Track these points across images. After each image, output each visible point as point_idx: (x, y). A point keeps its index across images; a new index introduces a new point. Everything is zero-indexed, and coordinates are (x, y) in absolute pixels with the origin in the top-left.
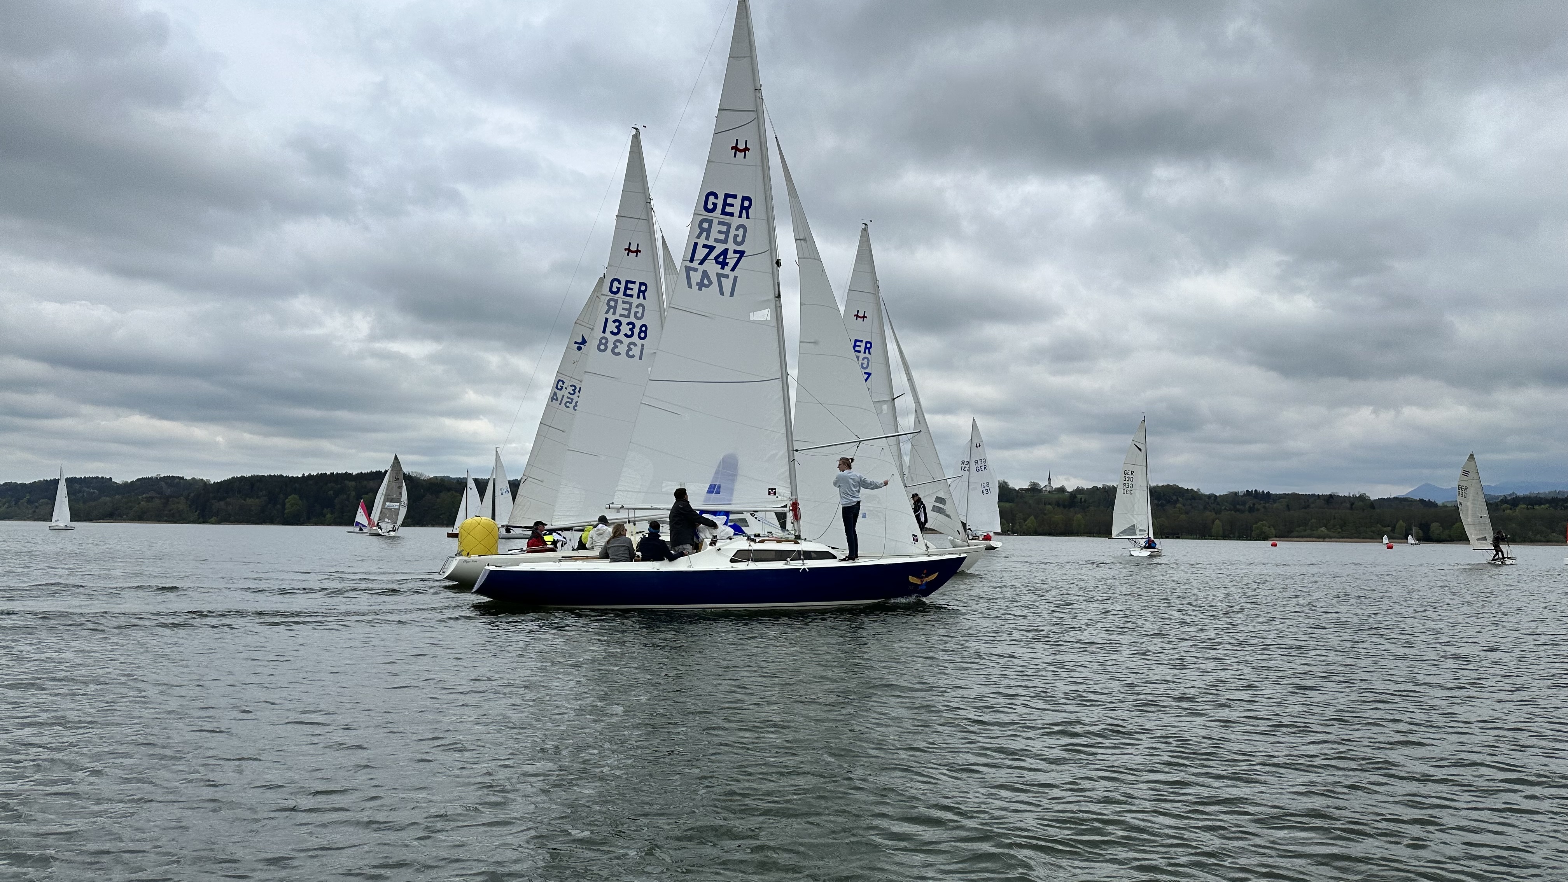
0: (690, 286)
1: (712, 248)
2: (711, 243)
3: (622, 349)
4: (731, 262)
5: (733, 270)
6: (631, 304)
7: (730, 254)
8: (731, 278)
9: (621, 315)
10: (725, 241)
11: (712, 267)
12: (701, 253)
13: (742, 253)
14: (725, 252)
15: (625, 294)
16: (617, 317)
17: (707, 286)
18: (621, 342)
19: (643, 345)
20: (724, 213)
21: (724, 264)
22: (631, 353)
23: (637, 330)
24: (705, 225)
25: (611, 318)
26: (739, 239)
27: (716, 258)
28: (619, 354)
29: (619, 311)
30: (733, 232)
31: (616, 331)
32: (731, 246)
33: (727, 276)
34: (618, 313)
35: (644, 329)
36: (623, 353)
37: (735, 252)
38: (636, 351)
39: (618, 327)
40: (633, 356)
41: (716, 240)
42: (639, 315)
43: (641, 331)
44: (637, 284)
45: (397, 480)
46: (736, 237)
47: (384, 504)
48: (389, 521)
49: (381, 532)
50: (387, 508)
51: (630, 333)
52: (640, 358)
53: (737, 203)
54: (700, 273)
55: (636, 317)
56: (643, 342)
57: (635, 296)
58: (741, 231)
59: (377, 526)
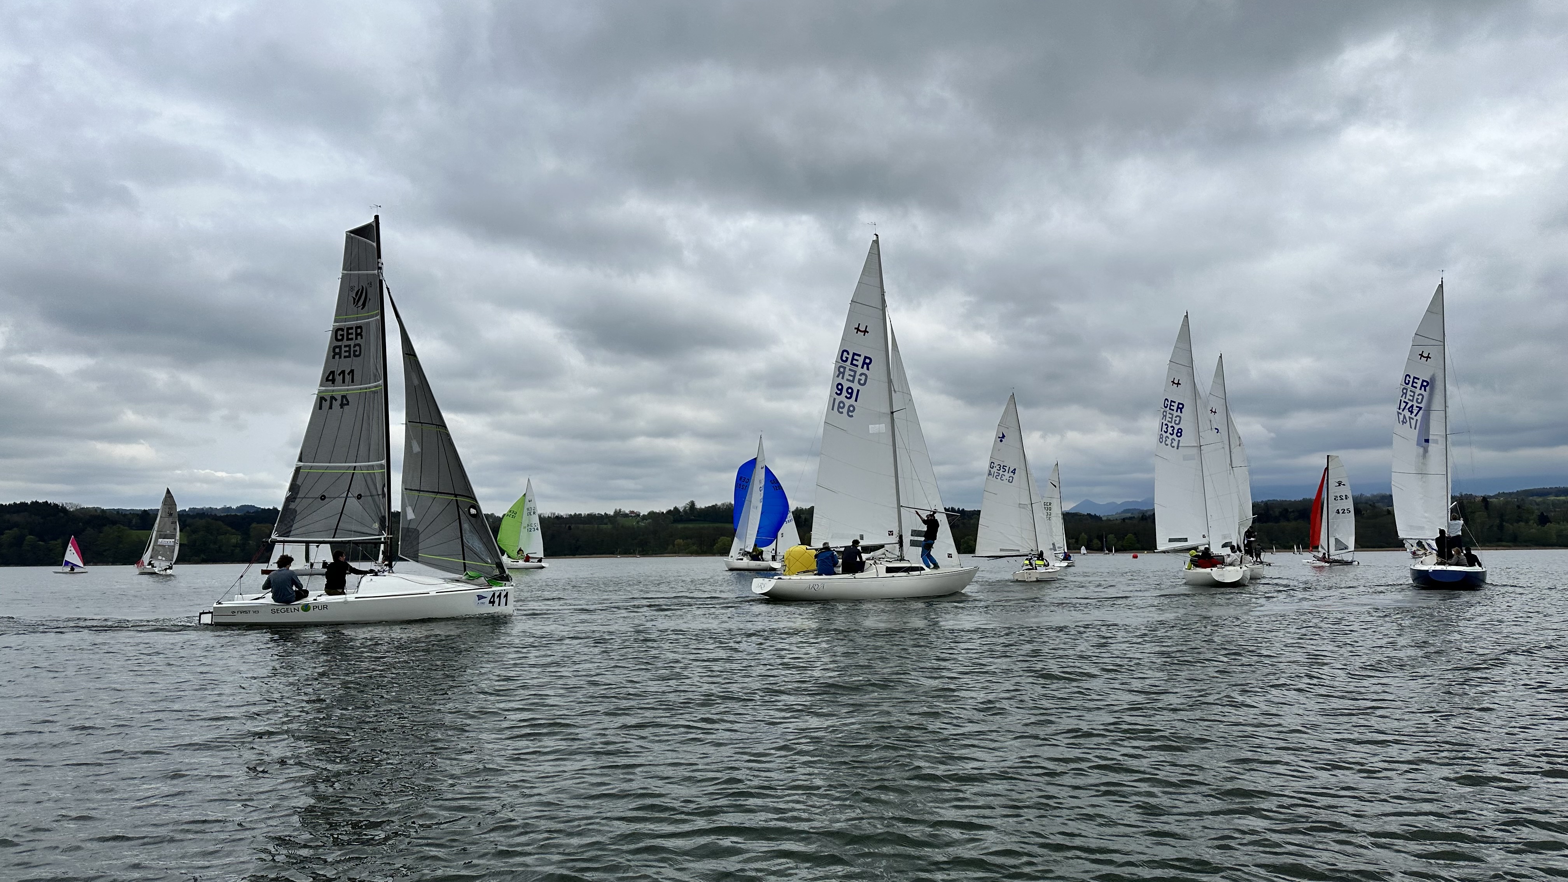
0: (1399, 422)
1: (1407, 403)
2: (1406, 400)
3: (1169, 442)
4: (1415, 412)
5: (1416, 416)
6: (1173, 415)
7: (1414, 407)
8: (1415, 420)
9: (1168, 421)
10: (1412, 401)
11: (1407, 413)
12: (1402, 407)
13: (1420, 408)
14: (1412, 406)
15: (1170, 408)
16: (1166, 422)
17: (1405, 423)
18: (1168, 438)
19: (1179, 441)
20: (1412, 386)
21: (1412, 412)
22: (1173, 445)
23: (1175, 431)
24: (1404, 391)
25: (1164, 422)
26: (1419, 401)
27: (1409, 409)
28: (1167, 445)
30: (1416, 397)
31: (1166, 430)
32: (1415, 404)
33: (1413, 419)
34: (1167, 419)
35: (1180, 431)
36: (1169, 444)
37: (1417, 407)
38: (1175, 444)
39: (1167, 428)
40: (1174, 447)
41: (1409, 400)
42: (1177, 422)
43: (1178, 432)
44: (1177, 403)
45: (171, 515)
46: (1418, 399)
47: (156, 541)
48: (164, 559)
49: (156, 570)
50: (159, 545)
51: (1172, 432)
52: (1178, 448)
53: (1419, 382)
54: (1402, 416)
55: (1175, 423)
56: (1179, 438)
57: (1175, 410)
58: (1421, 397)
59: (150, 564)
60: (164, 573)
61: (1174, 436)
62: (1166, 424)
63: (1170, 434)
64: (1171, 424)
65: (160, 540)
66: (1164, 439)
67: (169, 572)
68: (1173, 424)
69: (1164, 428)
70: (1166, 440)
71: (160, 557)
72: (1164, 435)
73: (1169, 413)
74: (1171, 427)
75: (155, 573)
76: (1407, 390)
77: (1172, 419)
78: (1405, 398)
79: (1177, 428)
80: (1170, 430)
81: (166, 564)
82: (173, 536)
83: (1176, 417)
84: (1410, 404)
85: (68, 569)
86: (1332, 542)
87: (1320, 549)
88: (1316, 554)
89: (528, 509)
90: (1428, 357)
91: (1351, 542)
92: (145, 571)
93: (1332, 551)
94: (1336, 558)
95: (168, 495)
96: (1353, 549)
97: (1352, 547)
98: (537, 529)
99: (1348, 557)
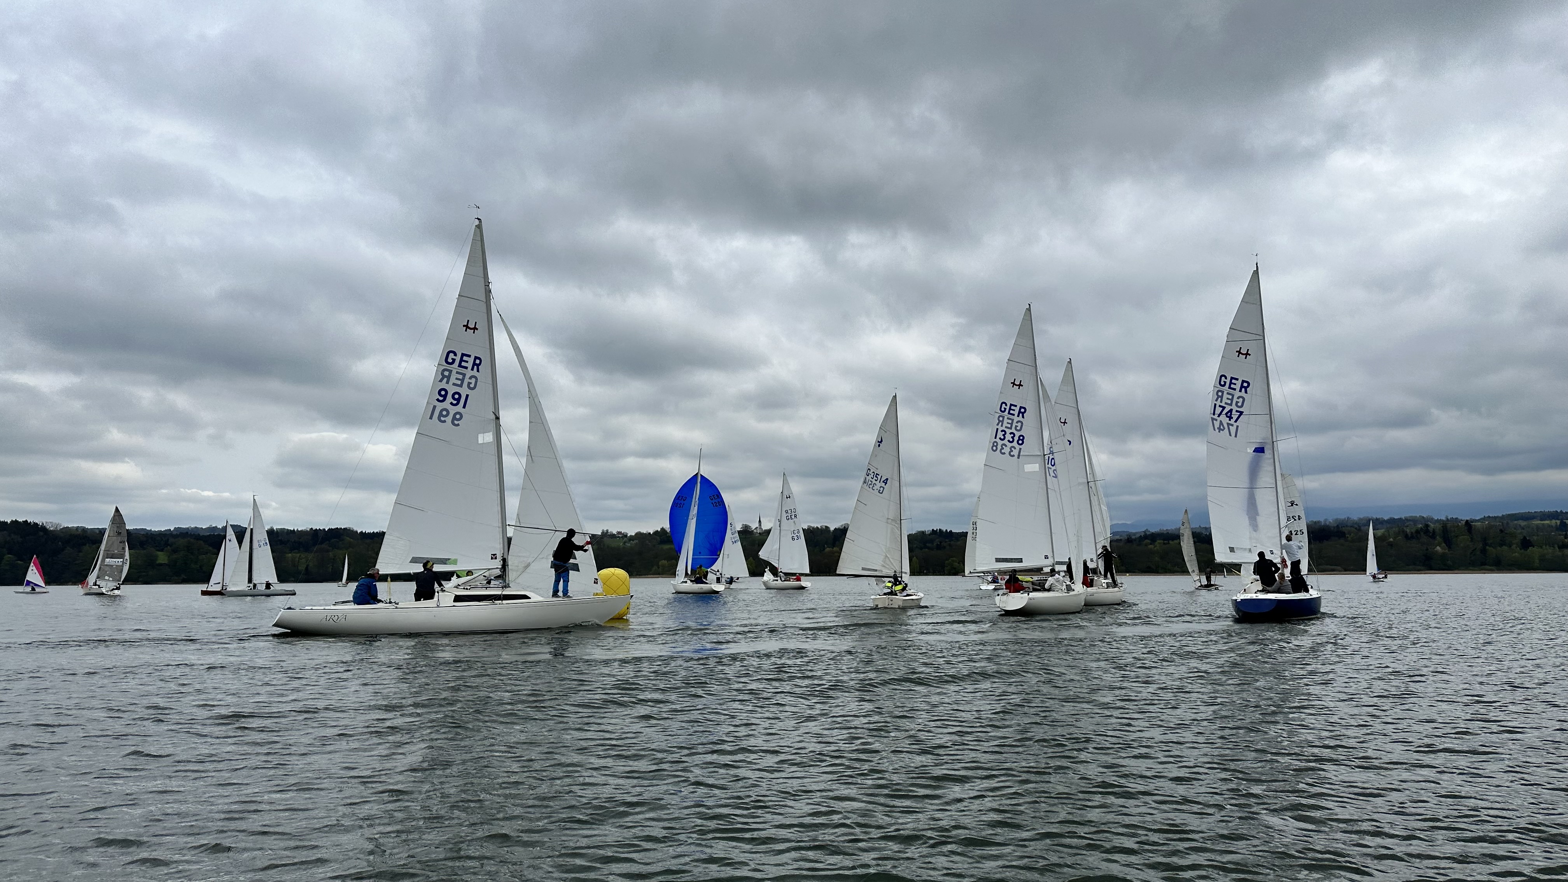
0: (1215, 430)
1: (1224, 408)
2: (1223, 404)
3: (1006, 450)
4: (1235, 417)
5: (1236, 421)
6: (1013, 420)
7: (1234, 412)
8: (1235, 427)
9: (1006, 427)
10: (1231, 405)
11: (1224, 419)
13: (1241, 413)
14: (1231, 411)
15: (1009, 413)
16: (1003, 428)
17: (1223, 430)
18: (1006, 446)
19: (1020, 449)
20: (1230, 388)
21: (1230, 418)
22: (1012, 454)
23: (1016, 438)
24: (1220, 394)
25: (1000, 429)
26: (1240, 404)
27: (1227, 414)
28: (1004, 453)
29: (1005, 424)
30: (1235, 400)
31: (1002, 437)
32: (1235, 408)
33: (1233, 425)
34: (1004, 426)
35: (1021, 438)
36: (1007, 453)
37: (1237, 411)
39: (1004, 435)
40: (1013, 456)
41: (1226, 403)
43: (1019, 439)
44: (1018, 407)
45: (119, 534)
46: (1237, 402)
47: (103, 560)
48: (111, 579)
49: (104, 591)
50: (107, 565)
51: (1011, 440)
52: (1018, 458)
53: (1239, 383)
54: (1218, 422)
55: (1016, 429)
56: (1021, 447)
57: (1016, 415)
58: (1241, 400)
59: (96, 584)
60: (111, 593)
61: (1015, 444)
62: (1002, 431)
63: (1009, 441)
64: (1011, 431)
65: (107, 560)
66: (999, 447)
67: (116, 592)
68: (1013, 430)
69: (1000, 435)
70: (1002, 448)
71: (107, 578)
72: (1000, 443)
73: (1008, 418)
74: (1011, 433)
75: (103, 594)
76: (1223, 392)
77: (1012, 424)
78: (1221, 402)
80: (1009, 437)
81: (113, 585)
82: (122, 556)
83: (1017, 422)
84: (1228, 408)
90: (1246, 354)
92: (92, 591)
95: (117, 514)
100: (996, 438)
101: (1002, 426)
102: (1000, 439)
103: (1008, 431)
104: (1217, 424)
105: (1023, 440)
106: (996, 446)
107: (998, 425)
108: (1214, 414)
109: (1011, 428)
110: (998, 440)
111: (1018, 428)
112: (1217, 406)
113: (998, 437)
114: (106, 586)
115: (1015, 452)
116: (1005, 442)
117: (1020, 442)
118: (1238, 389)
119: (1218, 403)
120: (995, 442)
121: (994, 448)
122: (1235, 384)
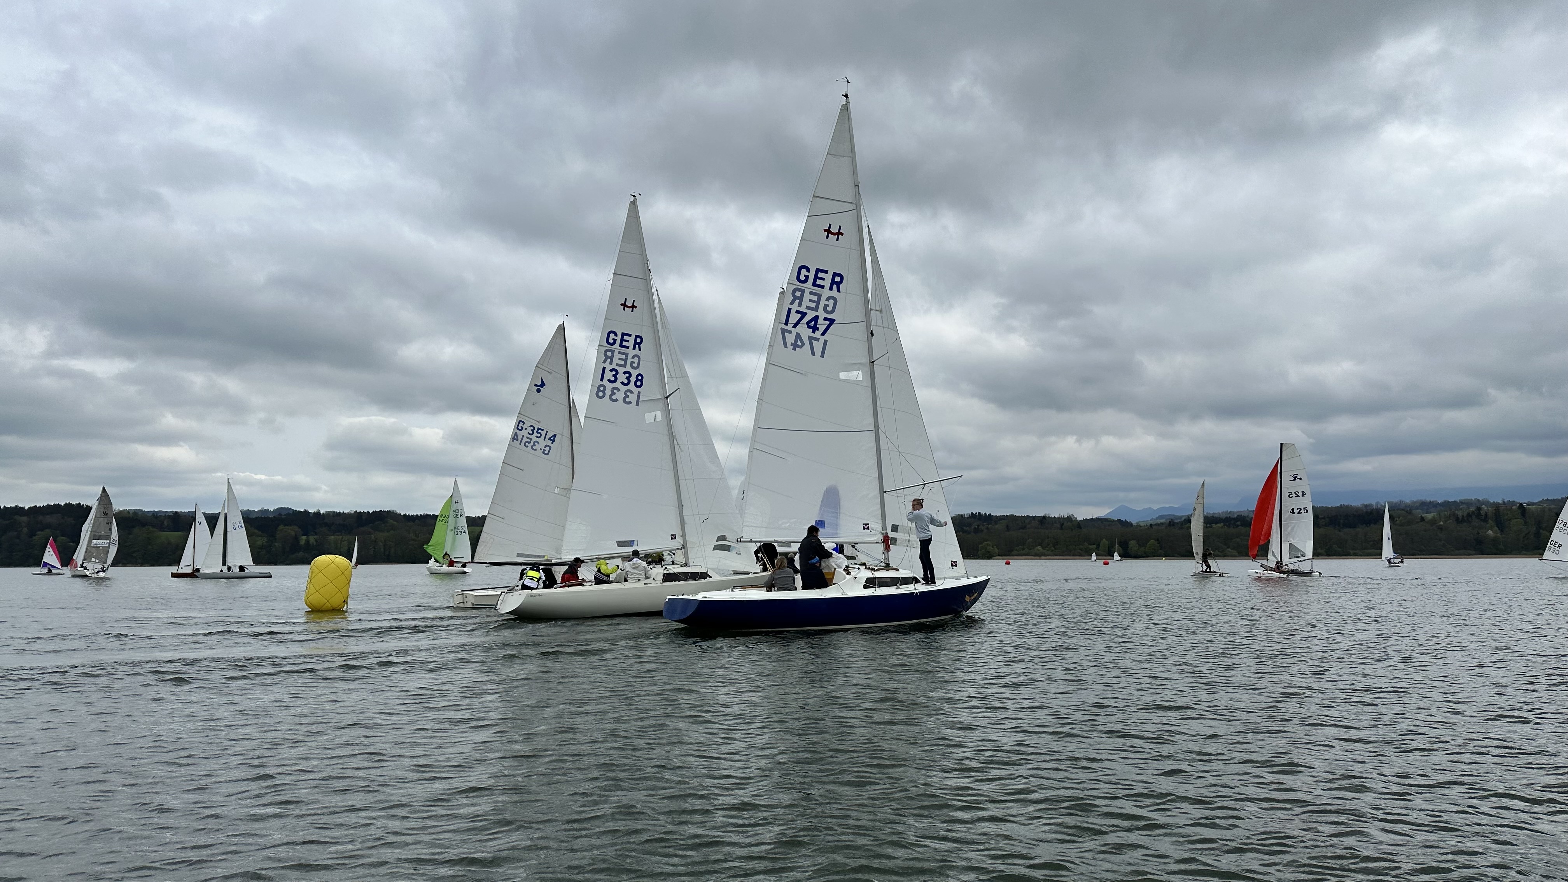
0: (786, 348)
1: (804, 314)
2: (803, 309)
3: (619, 395)
4: (822, 328)
5: (823, 334)
6: (627, 355)
7: (821, 321)
8: (822, 342)
9: (617, 365)
10: (816, 309)
11: (804, 331)
13: (832, 321)
14: (816, 318)
15: (621, 346)
16: (614, 366)
17: (800, 347)
18: (618, 390)
19: (639, 393)
20: (815, 285)
21: (815, 329)
22: (627, 400)
23: (633, 379)
24: (798, 294)
25: (608, 367)
26: (829, 309)
27: (808, 323)
28: (616, 400)
30: (823, 301)
31: (613, 379)
33: (818, 340)
34: (615, 362)
35: (640, 378)
36: (620, 400)
37: (825, 319)
39: (615, 376)
40: (630, 403)
41: (808, 308)
43: (637, 380)
44: (633, 337)
45: (106, 514)
46: (826, 306)
47: (90, 542)
48: (97, 561)
49: (87, 573)
50: (93, 547)
51: (626, 381)
52: (637, 405)
53: (828, 278)
54: (794, 335)
55: (632, 367)
56: (639, 390)
57: (631, 347)
58: (831, 302)
59: (82, 566)
60: (95, 575)
61: (632, 386)
62: (611, 370)
63: (623, 383)
64: (625, 370)
65: (94, 541)
66: (608, 392)
67: (102, 575)
68: (628, 368)
69: (609, 375)
70: (613, 394)
71: (93, 559)
72: (609, 386)
73: (620, 353)
74: (625, 373)
75: (86, 576)
76: (803, 292)
77: (626, 360)
78: (800, 305)
79: (634, 373)
80: (622, 378)
81: (100, 566)
82: (108, 537)
83: (633, 357)
84: (811, 315)
85: (45, 570)
86: (1286, 547)
87: (1270, 556)
88: (1264, 562)
89: (454, 511)
90: (839, 233)
91: (1308, 548)
92: (77, 573)
93: (1286, 560)
94: (1291, 567)
95: (103, 494)
96: (1311, 557)
97: (1309, 553)
98: (465, 532)
99: (1305, 567)
100: (602, 380)
101: (611, 363)
102: (609, 381)
103: (621, 370)
104: (791, 339)
105: (641, 381)
106: (604, 391)
107: (604, 362)
108: (786, 323)
109: (625, 366)
110: (605, 382)
111: (635, 365)
112: (793, 312)
113: (605, 379)
114: (92, 567)
115: (632, 398)
116: (618, 384)
117: (639, 383)
118: (827, 286)
119: (795, 307)
120: (601, 386)
121: (601, 394)
122: (823, 279)
